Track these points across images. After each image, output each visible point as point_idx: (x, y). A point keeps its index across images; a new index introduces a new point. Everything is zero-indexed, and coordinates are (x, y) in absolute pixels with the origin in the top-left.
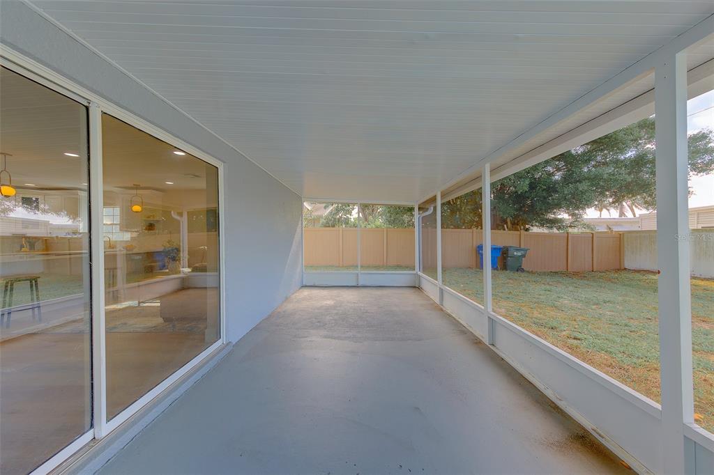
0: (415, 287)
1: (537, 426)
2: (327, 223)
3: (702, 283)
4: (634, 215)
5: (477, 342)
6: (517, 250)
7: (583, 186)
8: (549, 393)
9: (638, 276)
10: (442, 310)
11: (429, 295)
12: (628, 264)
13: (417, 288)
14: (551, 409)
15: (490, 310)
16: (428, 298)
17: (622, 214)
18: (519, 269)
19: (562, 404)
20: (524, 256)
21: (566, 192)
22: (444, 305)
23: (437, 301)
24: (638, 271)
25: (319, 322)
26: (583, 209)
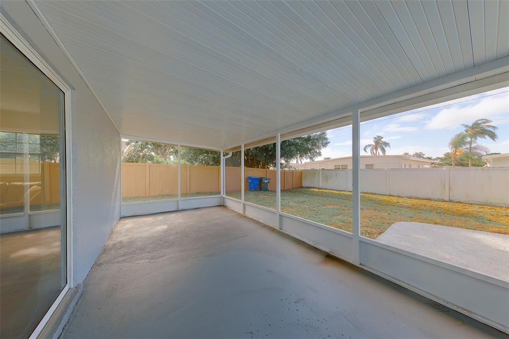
0: (220, 206)
1: (314, 259)
2: (129, 159)
3: (324, 191)
4: (301, 162)
5: (273, 230)
6: (266, 179)
7: (292, 148)
8: (311, 243)
9: (307, 189)
10: (245, 217)
11: (232, 209)
12: (304, 185)
13: (222, 206)
14: (314, 249)
15: (280, 211)
16: (233, 211)
17: (297, 162)
18: (267, 190)
19: (317, 246)
20: (268, 182)
21: (287, 150)
22: (246, 214)
23: (241, 212)
24: (307, 187)
25: (166, 242)
26: (290, 159)
